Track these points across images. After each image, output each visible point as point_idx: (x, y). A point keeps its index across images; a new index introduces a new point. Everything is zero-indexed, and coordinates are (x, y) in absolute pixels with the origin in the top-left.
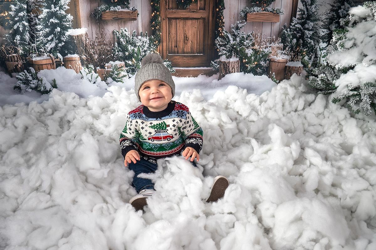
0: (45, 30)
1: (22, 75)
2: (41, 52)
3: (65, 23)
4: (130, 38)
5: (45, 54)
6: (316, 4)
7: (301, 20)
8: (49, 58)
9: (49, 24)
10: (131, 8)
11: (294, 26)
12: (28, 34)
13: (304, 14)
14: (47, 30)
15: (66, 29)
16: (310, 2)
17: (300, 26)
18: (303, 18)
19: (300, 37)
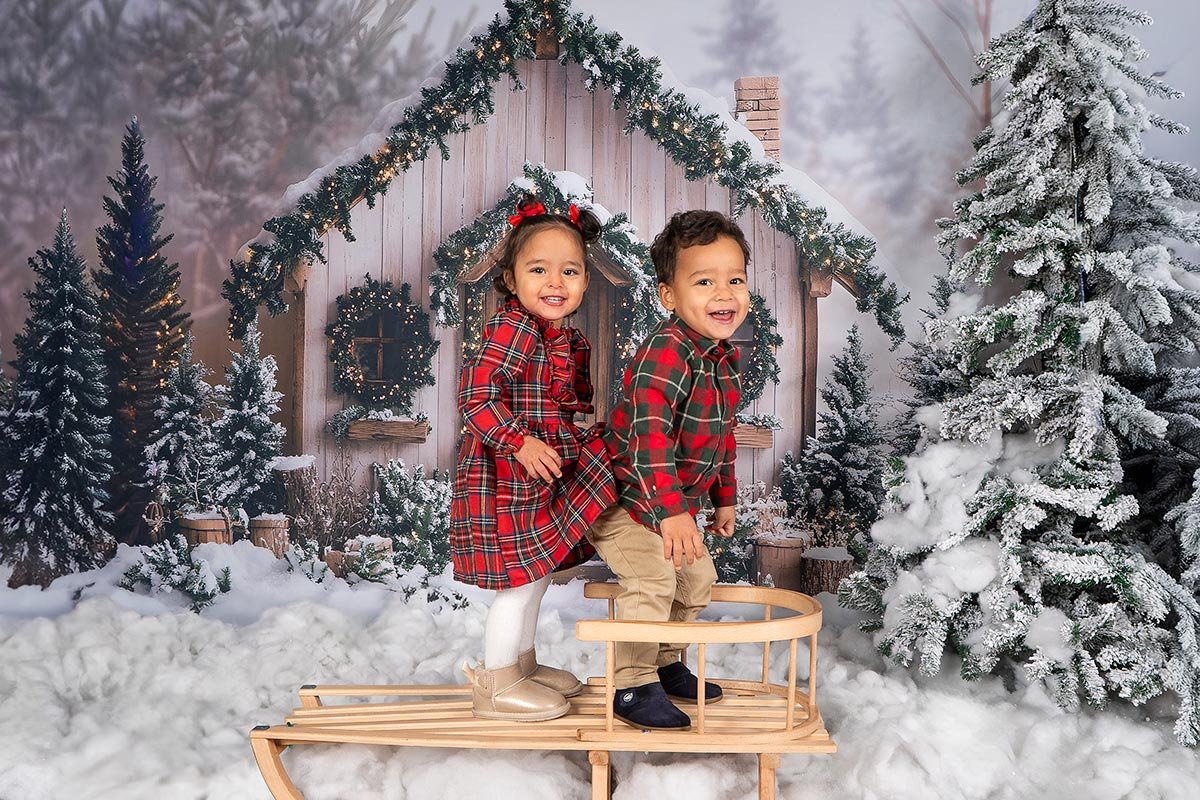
0: (222, 455)
1: (158, 551)
2: (205, 500)
3: (268, 443)
4: (408, 483)
5: (214, 506)
6: (870, 403)
7: (830, 442)
8: (220, 516)
9: (233, 442)
10: (414, 416)
11: (812, 456)
12: (186, 459)
13: (836, 427)
14: (228, 454)
15: (268, 455)
16: (849, 399)
17: (828, 458)
18: (834, 438)
19: (835, 485)
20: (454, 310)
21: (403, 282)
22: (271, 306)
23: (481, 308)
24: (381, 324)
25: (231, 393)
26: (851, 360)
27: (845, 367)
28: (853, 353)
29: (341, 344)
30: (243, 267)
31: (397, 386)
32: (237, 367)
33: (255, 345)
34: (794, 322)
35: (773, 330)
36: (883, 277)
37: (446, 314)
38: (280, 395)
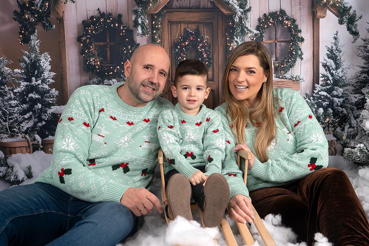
0: (21, 107)
2: (14, 132)
3: (48, 99)
5: (19, 134)
6: (343, 67)
7: (325, 86)
8: (24, 139)
9: (28, 100)
11: (318, 93)
13: (328, 79)
14: (25, 106)
15: (49, 105)
16: (334, 66)
17: (325, 94)
18: (327, 84)
19: (328, 106)
20: (146, 27)
21: (118, 13)
22: (44, 25)
23: (160, 26)
24: (108, 36)
25: (24, 73)
26: (334, 48)
27: (331, 51)
28: (335, 44)
29: (86, 46)
30: (25, 3)
31: (118, 67)
32: (26, 59)
33: (37, 47)
34: (309, 31)
35: (300, 35)
36: (351, 7)
37: (142, 30)
38: (53, 74)
